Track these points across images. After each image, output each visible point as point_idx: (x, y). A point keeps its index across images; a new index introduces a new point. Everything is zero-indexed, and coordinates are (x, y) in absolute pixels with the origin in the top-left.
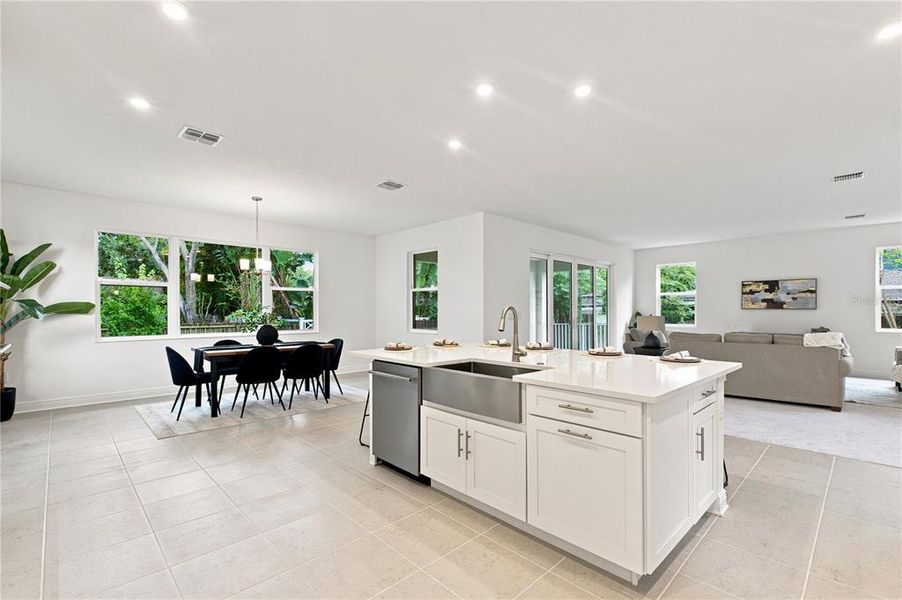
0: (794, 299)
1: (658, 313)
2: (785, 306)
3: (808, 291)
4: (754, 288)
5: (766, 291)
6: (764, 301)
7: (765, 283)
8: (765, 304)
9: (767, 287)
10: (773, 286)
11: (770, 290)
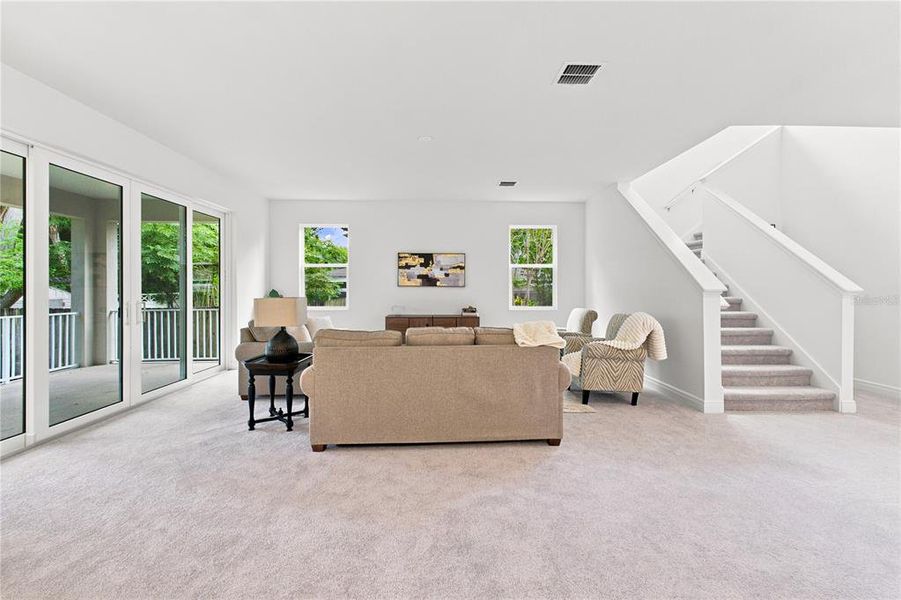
0: (447, 275)
1: (302, 293)
2: (438, 283)
3: (459, 267)
4: (410, 261)
5: (422, 265)
6: (419, 277)
7: (421, 255)
8: (420, 281)
9: (422, 260)
10: (428, 259)
11: (425, 265)
